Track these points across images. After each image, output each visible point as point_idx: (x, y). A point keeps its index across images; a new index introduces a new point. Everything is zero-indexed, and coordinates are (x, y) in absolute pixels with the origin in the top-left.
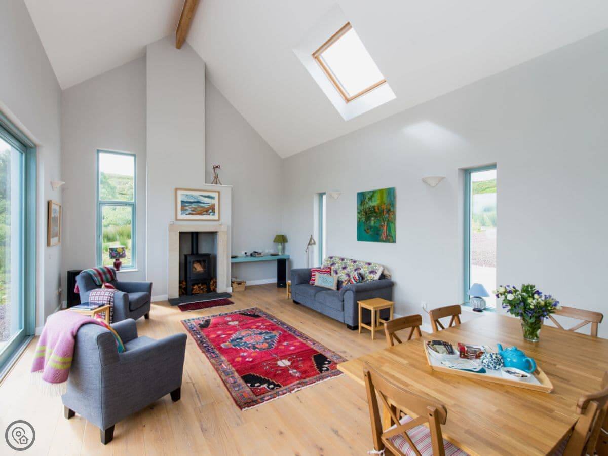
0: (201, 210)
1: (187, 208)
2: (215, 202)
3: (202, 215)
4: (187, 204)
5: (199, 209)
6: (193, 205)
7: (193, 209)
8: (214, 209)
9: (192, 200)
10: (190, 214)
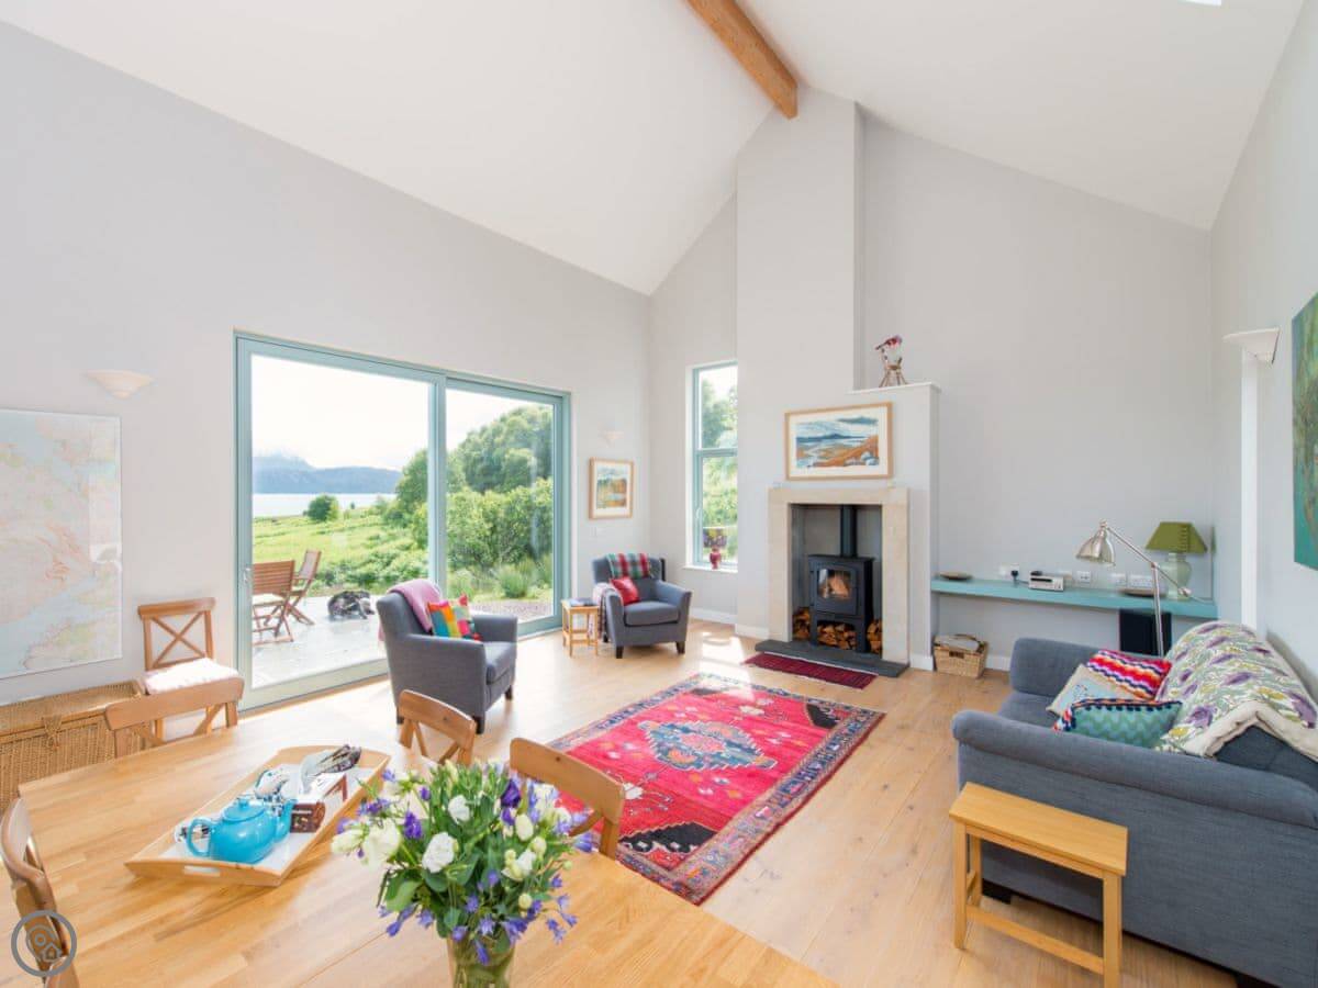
0: (842, 455)
1: (810, 452)
2: (881, 431)
3: (845, 465)
4: (809, 444)
5: (837, 452)
6: (824, 445)
7: (822, 453)
8: (876, 449)
9: (820, 435)
10: (816, 465)
